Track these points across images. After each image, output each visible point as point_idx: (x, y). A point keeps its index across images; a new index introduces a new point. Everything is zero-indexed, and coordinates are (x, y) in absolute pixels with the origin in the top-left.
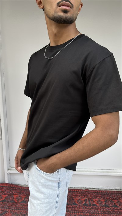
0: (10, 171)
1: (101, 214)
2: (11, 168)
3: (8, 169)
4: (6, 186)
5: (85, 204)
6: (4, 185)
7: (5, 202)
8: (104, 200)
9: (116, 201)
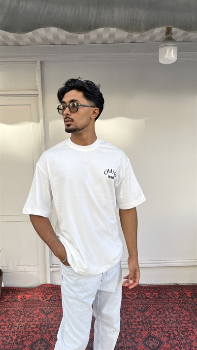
0: (52, 269)
1: (155, 305)
2: (53, 266)
3: (51, 267)
4: (48, 286)
5: (137, 298)
6: (46, 286)
7: (52, 302)
8: (157, 293)
9: (170, 293)
